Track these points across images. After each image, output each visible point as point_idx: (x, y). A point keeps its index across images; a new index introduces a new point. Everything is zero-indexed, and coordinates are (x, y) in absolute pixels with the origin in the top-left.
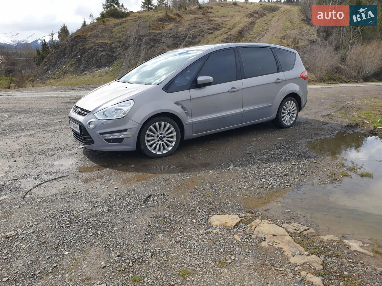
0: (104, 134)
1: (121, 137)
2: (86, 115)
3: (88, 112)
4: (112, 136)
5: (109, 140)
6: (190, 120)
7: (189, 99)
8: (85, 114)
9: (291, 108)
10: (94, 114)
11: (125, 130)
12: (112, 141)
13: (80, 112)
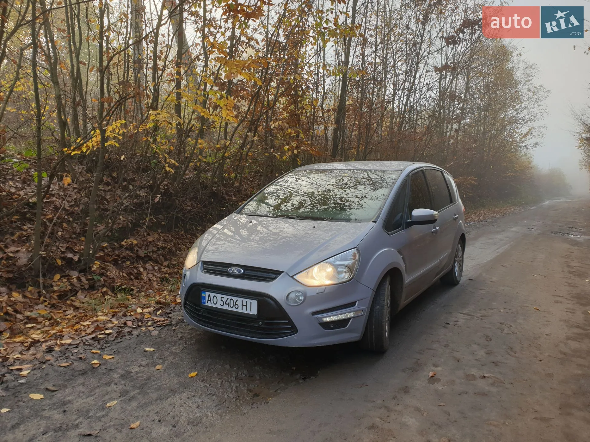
0: (319, 314)
1: (348, 316)
3: (274, 273)
4: (334, 317)
6: (407, 279)
8: (266, 278)
10: (295, 277)
11: (353, 304)
12: (332, 326)
13: (243, 274)
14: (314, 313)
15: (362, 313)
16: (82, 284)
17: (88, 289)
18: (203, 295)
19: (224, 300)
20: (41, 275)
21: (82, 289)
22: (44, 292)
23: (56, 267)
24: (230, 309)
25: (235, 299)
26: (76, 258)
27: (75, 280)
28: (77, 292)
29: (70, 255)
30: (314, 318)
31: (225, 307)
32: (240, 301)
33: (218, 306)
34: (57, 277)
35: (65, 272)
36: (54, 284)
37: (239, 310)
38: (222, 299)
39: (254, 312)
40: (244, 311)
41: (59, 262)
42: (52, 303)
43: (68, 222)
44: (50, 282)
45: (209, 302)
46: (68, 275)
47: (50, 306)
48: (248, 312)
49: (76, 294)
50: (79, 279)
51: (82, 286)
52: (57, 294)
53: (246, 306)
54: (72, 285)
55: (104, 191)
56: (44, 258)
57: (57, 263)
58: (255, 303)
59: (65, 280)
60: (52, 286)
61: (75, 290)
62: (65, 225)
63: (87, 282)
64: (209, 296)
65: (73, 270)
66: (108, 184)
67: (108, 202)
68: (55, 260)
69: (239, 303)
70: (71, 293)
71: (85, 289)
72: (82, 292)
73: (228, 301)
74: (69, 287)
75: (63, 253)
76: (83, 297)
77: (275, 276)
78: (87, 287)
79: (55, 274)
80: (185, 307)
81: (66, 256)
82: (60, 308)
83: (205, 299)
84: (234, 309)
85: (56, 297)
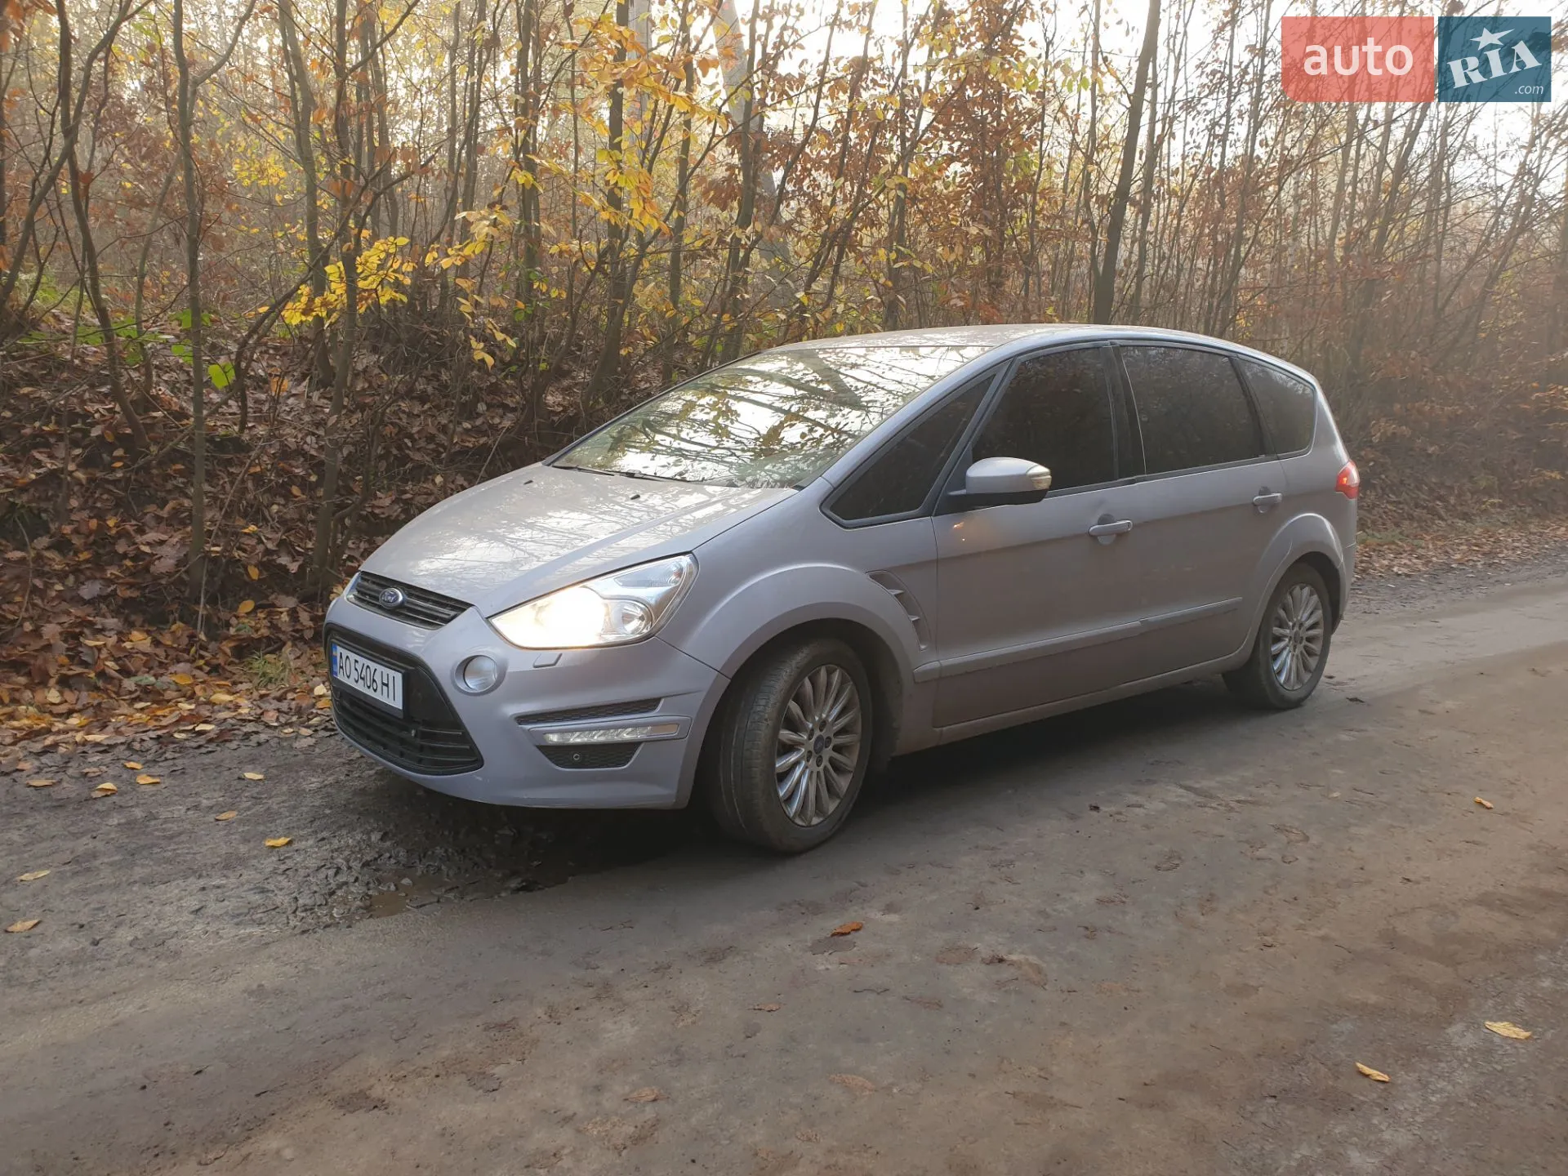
0: (538, 721)
1: (626, 736)
2: (447, 621)
3: (453, 608)
4: (579, 735)
5: (560, 754)
6: (931, 661)
7: (930, 562)
8: (436, 618)
9: (1302, 615)
10: (495, 621)
11: (648, 704)
12: (576, 757)
13: (402, 605)
14: (523, 719)
15: (673, 732)
16: (299, 627)
17: (311, 639)
18: (334, 651)
20: (202, 600)
21: (294, 639)
22: (202, 637)
23: (246, 583)
24: (366, 691)
25: (372, 666)
26: (294, 567)
27: (285, 617)
28: (284, 644)
29: (284, 560)
30: (524, 730)
31: (360, 686)
33: (353, 683)
34: (248, 606)
35: (267, 597)
36: (234, 621)
37: (379, 695)
38: (357, 666)
39: (400, 703)
40: (385, 698)
41: (254, 573)
42: (215, 662)
43: (304, 485)
44: (224, 615)
45: (341, 671)
46: (273, 605)
47: (207, 669)
48: (390, 701)
49: (280, 649)
50: (293, 613)
51: (297, 631)
52: (232, 644)
53: (388, 686)
54: (274, 627)
55: (410, 415)
56: (215, 561)
57: (248, 574)
58: (398, 679)
59: (262, 615)
60: (228, 625)
61: (280, 639)
62: (295, 490)
63: (311, 624)
64: (341, 655)
65: (287, 594)
66: (423, 399)
67: (413, 441)
68: (246, 569)
69: (378, 677)
70: (269, 645)
71: (302, 638)
72: (294, 645)
73: (364, 672)
74: (264, 632)
75: (267, 552)
76: (292, 657)
77: (452, 613)
78: (308, 634)
79: (243, 599)
81: (274, 560)
82: (228, 675)
83: (336, 664)
84: (371, 692)
85: (228, 651)
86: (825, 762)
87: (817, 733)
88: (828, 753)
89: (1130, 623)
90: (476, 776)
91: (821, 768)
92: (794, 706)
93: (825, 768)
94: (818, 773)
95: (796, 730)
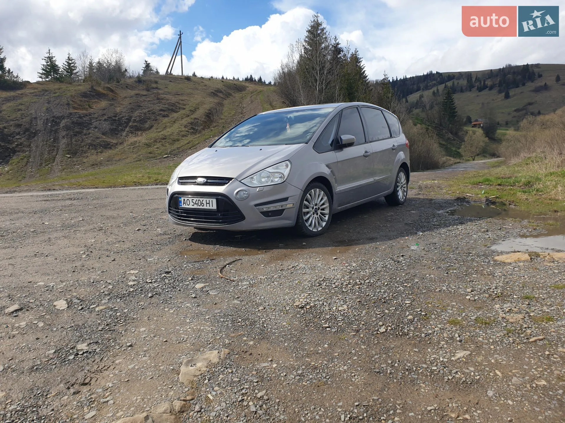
10: (242, 181)
11: (286, 199)
12: (270, 214)
13: (207, 182)
14: (256, 205)
15: (293, 206)
18: (180, 200)
19: (194, 201)
24: (199, 207)
25: (201, 199)
30: (257, 208)
31: (195, 206)
32: (205, 200)
33: (191, 206)
37: (205, 207)
38: (193, 201)
39: (215, 207)
40: (208, 207)
45: (184, 204)
48: (211, 208)
53: (209, 203)
58: (214, 201)
64: (184, 200)
69: (204, 202)
73: (197, 202)
77: (227, 181)
80: (169, 212)
83: (181, 203)
84: (201, 207)
86: (319, 214)
87: (315, 207)
88: (319, 212)
89: (371, 180)
90: (243, 222)
91: (318, 216)
92: (305, 202)
93: (319, 215)
94: (318, 217)
95: (308, 208)
